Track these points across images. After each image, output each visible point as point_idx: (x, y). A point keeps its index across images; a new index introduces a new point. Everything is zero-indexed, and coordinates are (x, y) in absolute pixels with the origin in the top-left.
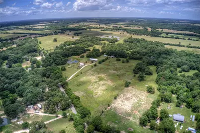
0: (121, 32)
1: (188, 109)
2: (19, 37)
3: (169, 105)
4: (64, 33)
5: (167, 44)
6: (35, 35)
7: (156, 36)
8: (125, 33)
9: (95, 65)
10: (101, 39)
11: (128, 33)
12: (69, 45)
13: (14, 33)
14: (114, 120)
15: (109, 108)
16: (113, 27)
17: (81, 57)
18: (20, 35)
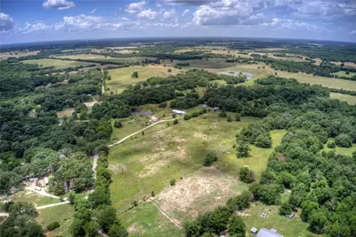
0: (262, 64)
1: (302, 223)
2: (81, 67)
3: (267, 208)
4: (159, 63)
5: (337, 91)
6: (108, 65)
7: (323, 75)
8: (267, 67)
9: (176, 122)
10: (216, 75)
11: (272, 67)
12: (154, 84)
13: (79, 60)
14: (146, 221)
15: (153, 198)
16: (252, 55)
17: (160, 107)
18: (84, 64)
